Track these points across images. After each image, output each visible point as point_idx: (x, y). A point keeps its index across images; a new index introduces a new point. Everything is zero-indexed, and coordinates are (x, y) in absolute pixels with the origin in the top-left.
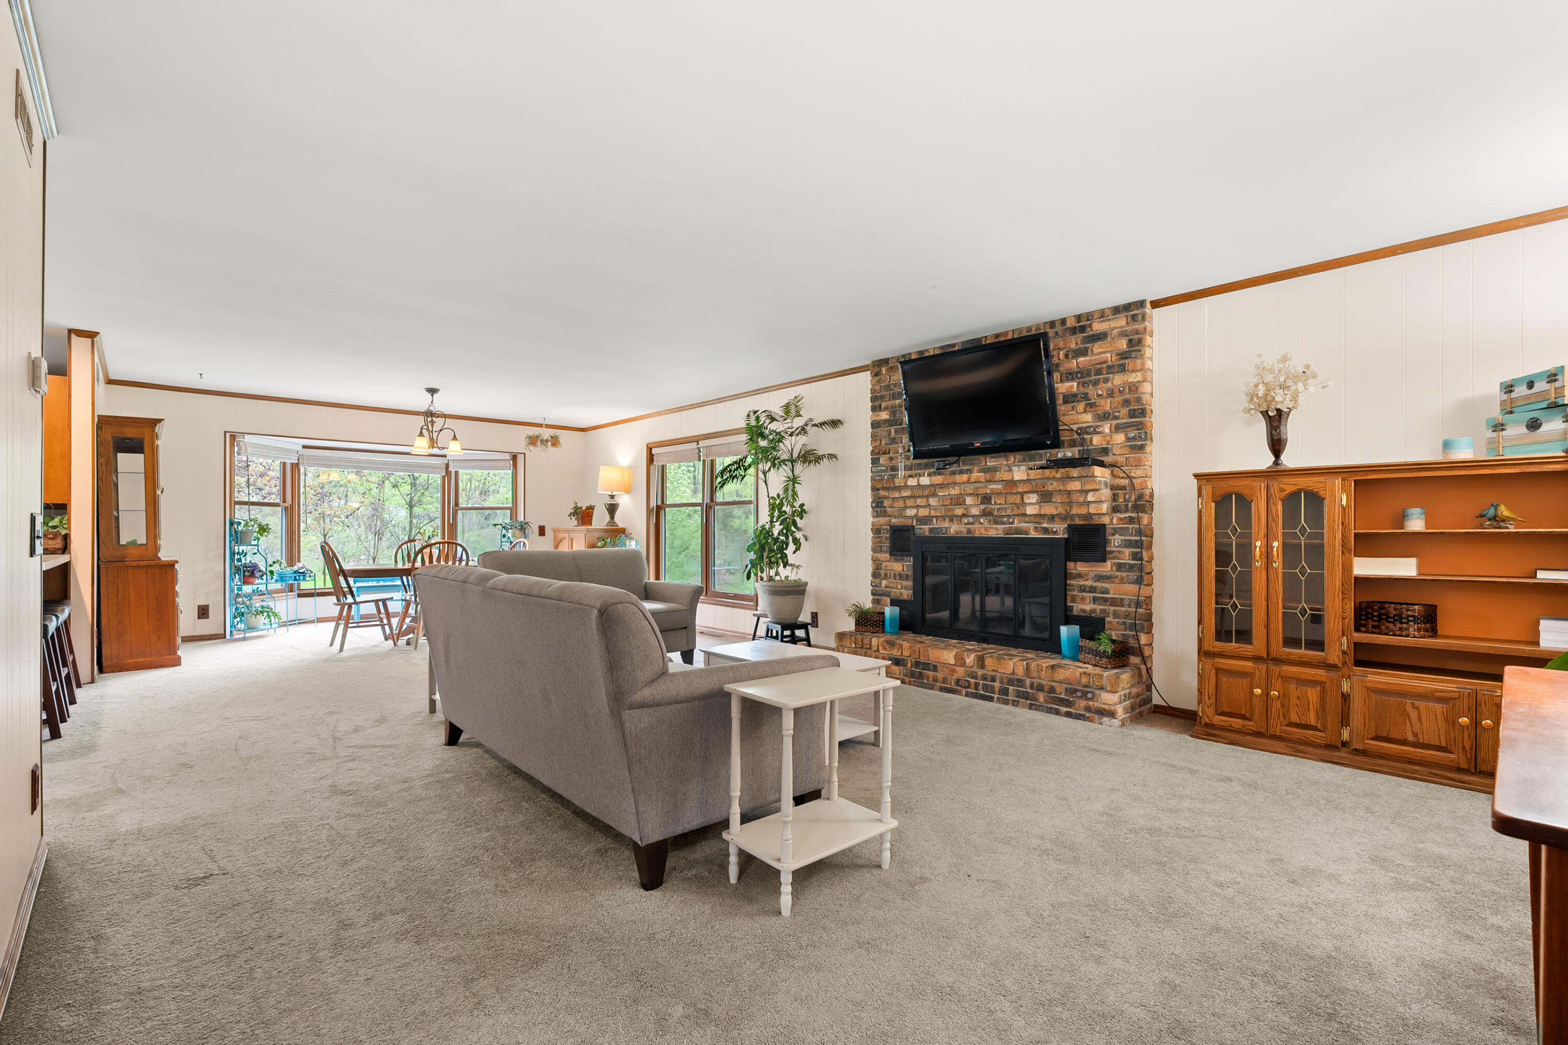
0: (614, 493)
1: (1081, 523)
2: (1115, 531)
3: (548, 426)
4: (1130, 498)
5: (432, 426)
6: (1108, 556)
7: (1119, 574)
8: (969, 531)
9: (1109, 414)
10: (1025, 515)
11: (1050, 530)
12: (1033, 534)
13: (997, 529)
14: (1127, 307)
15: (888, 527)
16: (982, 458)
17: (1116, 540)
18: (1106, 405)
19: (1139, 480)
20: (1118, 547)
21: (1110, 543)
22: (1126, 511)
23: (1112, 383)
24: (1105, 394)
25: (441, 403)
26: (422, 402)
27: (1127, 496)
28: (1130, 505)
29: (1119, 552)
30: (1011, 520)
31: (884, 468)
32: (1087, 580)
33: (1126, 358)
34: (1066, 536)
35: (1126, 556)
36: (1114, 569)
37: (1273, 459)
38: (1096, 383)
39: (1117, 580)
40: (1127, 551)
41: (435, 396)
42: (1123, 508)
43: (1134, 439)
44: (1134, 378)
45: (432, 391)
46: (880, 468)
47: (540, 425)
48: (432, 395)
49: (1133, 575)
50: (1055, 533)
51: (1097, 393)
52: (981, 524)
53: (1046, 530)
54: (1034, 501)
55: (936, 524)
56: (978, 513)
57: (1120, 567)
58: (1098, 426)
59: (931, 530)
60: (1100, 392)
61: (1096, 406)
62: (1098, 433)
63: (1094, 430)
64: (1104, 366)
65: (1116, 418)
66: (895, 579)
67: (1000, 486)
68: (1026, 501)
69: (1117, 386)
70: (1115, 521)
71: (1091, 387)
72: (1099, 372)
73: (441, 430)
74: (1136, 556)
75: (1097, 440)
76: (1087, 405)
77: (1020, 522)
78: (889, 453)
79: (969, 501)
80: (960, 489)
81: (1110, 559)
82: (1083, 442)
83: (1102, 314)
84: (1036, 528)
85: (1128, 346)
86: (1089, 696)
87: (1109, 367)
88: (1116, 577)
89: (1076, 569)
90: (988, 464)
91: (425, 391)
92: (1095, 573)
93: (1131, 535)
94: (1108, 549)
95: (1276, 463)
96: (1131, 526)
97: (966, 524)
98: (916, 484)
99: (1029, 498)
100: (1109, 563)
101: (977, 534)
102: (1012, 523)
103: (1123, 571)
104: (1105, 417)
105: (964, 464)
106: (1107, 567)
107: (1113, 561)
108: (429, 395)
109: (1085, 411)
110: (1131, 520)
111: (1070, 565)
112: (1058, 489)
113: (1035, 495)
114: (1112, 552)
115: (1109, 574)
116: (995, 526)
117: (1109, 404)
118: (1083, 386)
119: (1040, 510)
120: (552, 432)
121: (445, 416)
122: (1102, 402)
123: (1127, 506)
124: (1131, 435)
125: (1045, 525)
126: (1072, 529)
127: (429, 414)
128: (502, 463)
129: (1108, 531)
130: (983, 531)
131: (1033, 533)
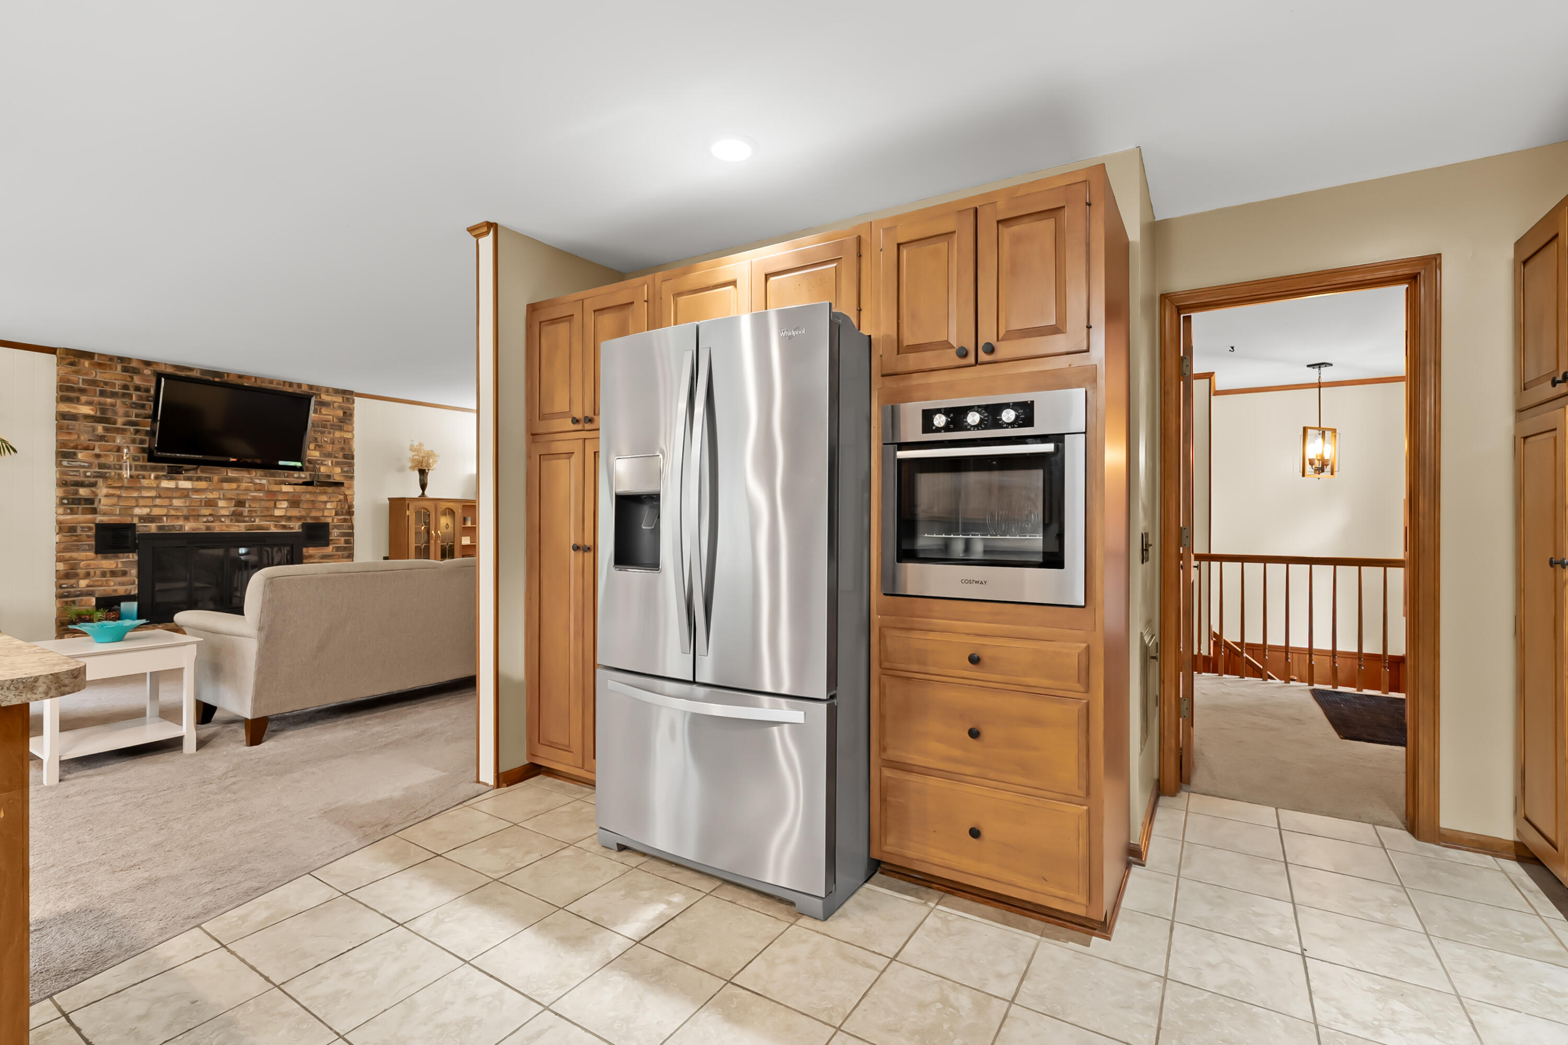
1: (312, 522)
2: (336, 527)
4: (344, 506)
6: (330, 543)
7: (338, 553)
8: (208, 528)
9: (332, 454)
10: (272, 516)
11: (288, 526)
12: (273, 530)
13: (238, 526)
14: (344, 392)
15: (92, 525)
16: (224, 470)
17: (334, 533)
18: (329, 448)
19: (350, 497)
20: (337, 536)
21: (331, 534)
22: (342, 515)
23: (333, 435)
24: (329, 441)
27: (343, 506)
28: (344, 511)
29: (337, 540)
30: (253, 520)
31: (87, 464)
32: (315, 559)
33: (343, 422)
34: (300, 530)
35: (342, 543)
36: (334, 550)
37: (422, 492)
38: (323, 433)
39: (335, 557)
40: (343, 539)
42: (340, 513)
43: (347, 472)
44: (347, 435)
46: (78, 463)
49: (346, 553)
50: (292, 528)
51: (324, 439)
52: (222, 522)
53: (284, 527)
54: (285, 506)
55: (166, 522)
56: (227, 514)
57: (338, 549)
58: (324, 460)
59: (160, 528)
60: (326, 439)
61: (323, 448)
62: (325, 465)
63: (322, 462)
64: (329, 423)
65: (336, 457)
66: (105, 577)
67: (262, 495)
68: (278, 506)
69: (336, 438)
70: (335, 521)
71: (319, 434)
72: (325, 427)
74: (347, 542)
75: (323, 469)
76: (316, 445)
77: (260, 521)
78: (94, 450)
79: (221, 503)
81: (332, 544)
82: (314, 469)
83: (327, 391)
84: (276, 525)
85: (343, 415)
87: (331, 425)
88: (335, 555)
89: (308, 552)
90: (230, 474)
92: (321, 554)
93: (345, 529)
94: (330, 538)
95: (423, 494)
96: (345, 524)
97: (204, 522)
99: (281, 504)
100: (331, 547)
101: (217, 530)
102: (254, 521)
103: (340, 551)
104: (329, 455)
105: (202, 471)
106: (329, 550)
107: (333, 545)
109: (315, 449)
110: (345, 520)
111: (305, 550)
112: (311, 499)
113: (286, 502)
114: (332, 540)
115: (331, 553)
116: (237, 524)
117: (331, 448)
118: (314, 433)
119: (286, 513)
122: (327, 446)
123: (342, 512)
124: (346, 469)
125: (283, 523)
126: (305, 526)
129: (331, 527)
130: (224, 528)
131: (274, 529)
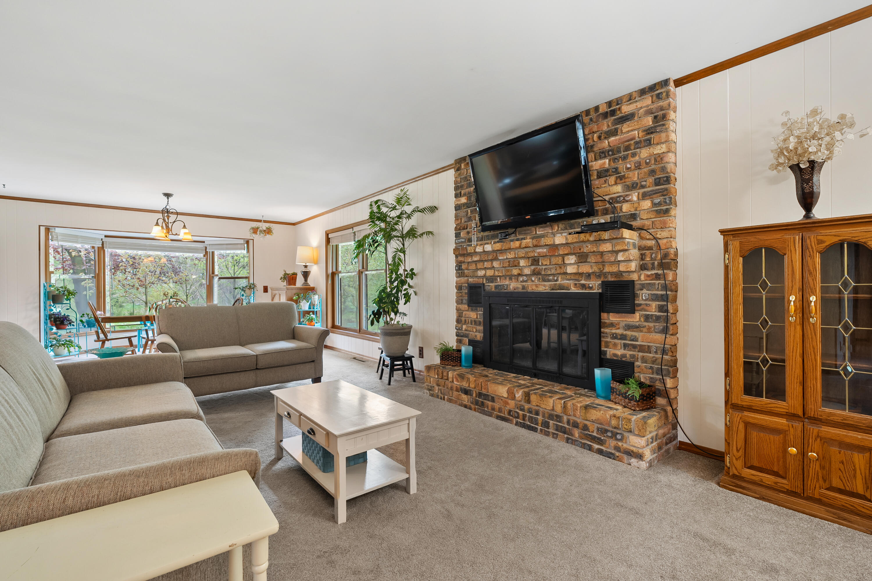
0: (307, 264)
1: (612, 280)
2: (643, 287)
3: (265, 222)
4: (656, 257)
5: (168, 219)
6: (636, 308)
7: (646, 324)
8: (524, 288)
9: (637, 184)
10: (565, 273)
11: (587, 286)
12: (573, 290)
13: (545, 286)
14: (652, 88)
15: (467, 285)
16: (533, 228)
17: (643, 295)
18: (634, 176)
19: (665, 241)
20: (646, 300)
21: (638, 297)
22: (653, 268)
23: (639, 156)
24: (633, 167)
25: (174, 204)
26: (161, 203)
27: (653, 256)
28: (656, 263)
29: (647, 305)
30: (556, 278)
31: (463, 240)
32: (619, 328)
33: (652, 133)
34: (600, 291)
35: (653, 308)
36: (642, 319)
37: (804, 213)
38: (625, 158)
39: (645, 330)
40: (654, 305)
41: (170, 199)
42: (650, 266)
43: (659, 204)
44: (658, 150)
45: (168, 195)
46: (461, 240)
47: (260, 221)
48: (168, 198)
49: (660, 326)
50: (591, 288)
51: (626, 167)
52: (533, 281)
53: (583, 286)
54: (573, 261)
55: (499, 282)
56: (529, 273)
57: (647, 318)
58: (627, 195)
59: (496, 287)
60: (629, 166)
61: (625, 178)
62: (627, 201)
63: (624, 199)
64: (632, 142)
65: (643, 187)
66: (472, 324)
67: (545, 250)
68: (567, 262)
69: (643, 159)
70: (642, 277)
71: (620, 162)
72: (627, 148)
73: (174, 222)
74: (661, 309)
75: (626, 207)
76: (617, 178)
77: (563, 279)
78: (467, 228)
79: (522, 263)
80: (515, 254)
81: (638, 311)
82: (614, 210)
83: (630, 98)
84: (576, 284)
85: (653, 122)
86: (619, 437)
87: (637, 143)
88: (644, 327)
89: (609, 319)
90: (538, 233)
91: (162, 195)
92: (625, 322)
93: (658, 290)
94: (636, 302)
95: (807, 216)
96: (657, 282)
97: (521, 282)
98: (482, 251)
99: (568, 259)
100: (637, 315)
101: (530, 290)
102: (557, 280)
103: (650, 322)
104: (633, 187)
105: (519, 234)
106: (636, 318)
107: (641, 313)
108: (166, 198)
109: (616, 184)
110: (657, 277)
111: (604, 315)
112: (592, 250)
113: (574, 257)
114: (640, 305)
115: (637, 324)
116: (543, 283)
117: (636, 175)
118: (614, 162)
119: (578, 269)
120: (267, 225)
121: (177, 214)
122: (631, 174)
123: (653, 264)
124: (657, 201)
125: (583, 282)
126: (605, 285)
127: (166, 212)
128: (239, 246)
129: (637, 287)
130: (534, 287)
131: (573, 288)
